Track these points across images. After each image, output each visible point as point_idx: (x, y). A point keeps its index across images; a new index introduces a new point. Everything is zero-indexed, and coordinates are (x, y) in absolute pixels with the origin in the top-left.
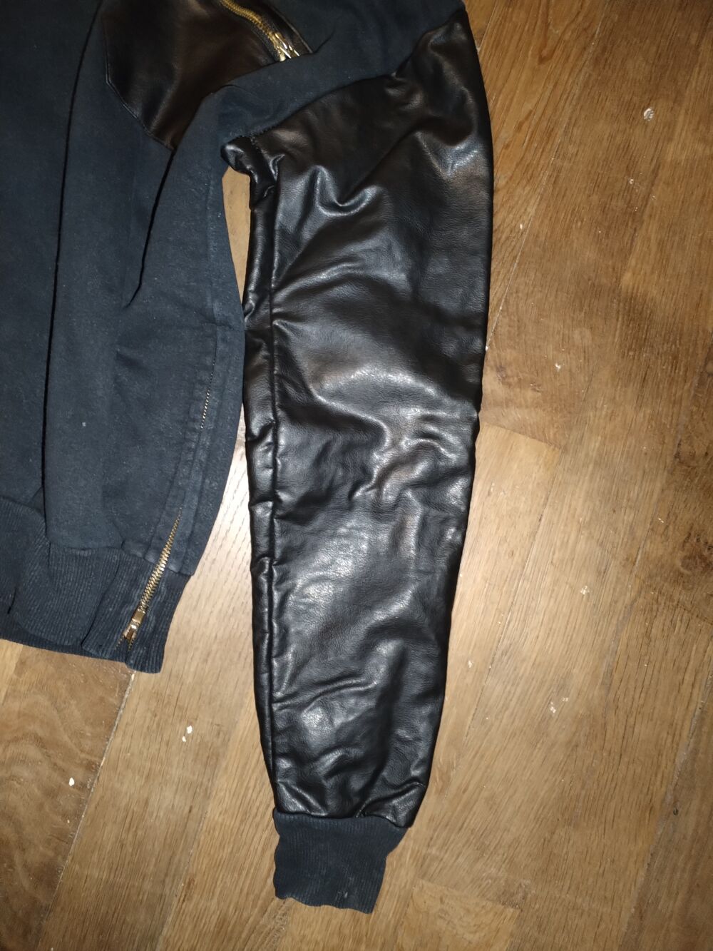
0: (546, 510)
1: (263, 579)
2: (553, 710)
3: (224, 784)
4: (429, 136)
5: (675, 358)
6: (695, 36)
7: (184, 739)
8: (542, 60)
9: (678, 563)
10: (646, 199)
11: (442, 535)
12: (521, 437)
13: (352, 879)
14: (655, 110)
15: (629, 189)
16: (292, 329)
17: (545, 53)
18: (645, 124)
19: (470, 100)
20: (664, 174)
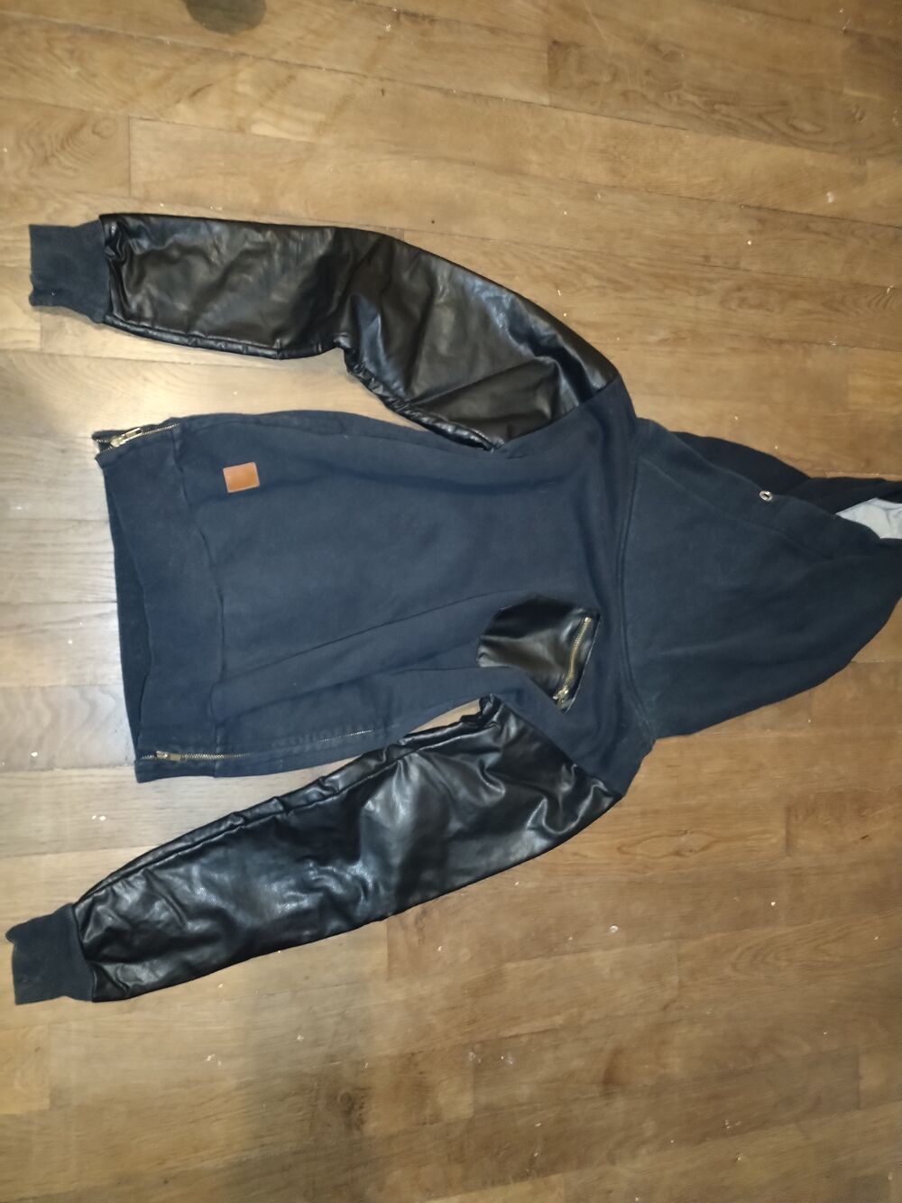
0: (344, 987)
1: (229, 823)
2: (209, 1058)
3: (70, 860)
4: (546, 807)
5: (474, 1021)
6: (667, 934)
7: (94, 817)
8: (619, 849)
9: (343, 1092)
10: (565, 953)
11: (305, 928)
12: (386, 947)
13: (38, 979)
14: (617, 932)
15: (565, 939)
16: (400, 774)
17: (625, 849)
18: (607, 930)
19: (573, 825)
20: (583, 956)
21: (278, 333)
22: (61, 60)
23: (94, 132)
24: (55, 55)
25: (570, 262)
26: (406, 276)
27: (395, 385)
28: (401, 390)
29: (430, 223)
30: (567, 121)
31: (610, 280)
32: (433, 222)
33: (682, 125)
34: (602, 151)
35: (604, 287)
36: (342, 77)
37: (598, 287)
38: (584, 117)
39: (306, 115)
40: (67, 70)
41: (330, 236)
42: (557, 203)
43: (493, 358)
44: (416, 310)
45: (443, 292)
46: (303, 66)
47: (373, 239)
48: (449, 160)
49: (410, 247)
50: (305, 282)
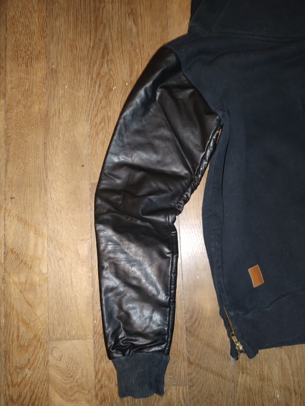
21: (162, 255)
22: (23, 379)
23: (60, 360)
24: (21, 382)
25: (95, 83)
26: (118, 181)
27: (184, 184)
28: (186, 181)
29: (83, 167)
30: (12, 88)
31: (103, 57)
32: (83, 166)
33: (5, 17)
34: (27, 66)
35: (107, 61)
36: (7, 222)
37: (108, 65)
38: (8, 78)
39: (32, 242)
40: (29, 375)
41: (100, 227)
42: (61, 92)
43: (159, 126)
44: (139, 175)
45: (124, 158)
46: (5, 244)
47: (99, 202)
48: (45, 158)
49: (100, 179)
50: (130, 240)
